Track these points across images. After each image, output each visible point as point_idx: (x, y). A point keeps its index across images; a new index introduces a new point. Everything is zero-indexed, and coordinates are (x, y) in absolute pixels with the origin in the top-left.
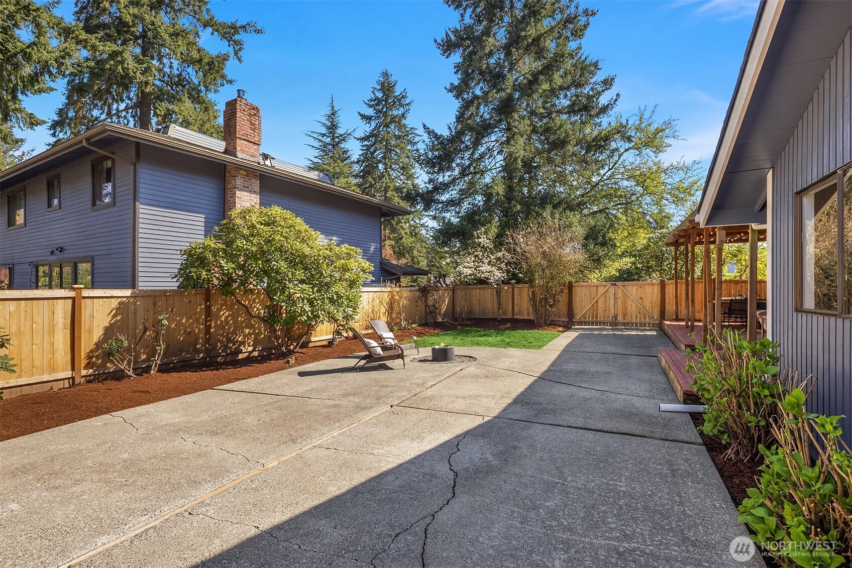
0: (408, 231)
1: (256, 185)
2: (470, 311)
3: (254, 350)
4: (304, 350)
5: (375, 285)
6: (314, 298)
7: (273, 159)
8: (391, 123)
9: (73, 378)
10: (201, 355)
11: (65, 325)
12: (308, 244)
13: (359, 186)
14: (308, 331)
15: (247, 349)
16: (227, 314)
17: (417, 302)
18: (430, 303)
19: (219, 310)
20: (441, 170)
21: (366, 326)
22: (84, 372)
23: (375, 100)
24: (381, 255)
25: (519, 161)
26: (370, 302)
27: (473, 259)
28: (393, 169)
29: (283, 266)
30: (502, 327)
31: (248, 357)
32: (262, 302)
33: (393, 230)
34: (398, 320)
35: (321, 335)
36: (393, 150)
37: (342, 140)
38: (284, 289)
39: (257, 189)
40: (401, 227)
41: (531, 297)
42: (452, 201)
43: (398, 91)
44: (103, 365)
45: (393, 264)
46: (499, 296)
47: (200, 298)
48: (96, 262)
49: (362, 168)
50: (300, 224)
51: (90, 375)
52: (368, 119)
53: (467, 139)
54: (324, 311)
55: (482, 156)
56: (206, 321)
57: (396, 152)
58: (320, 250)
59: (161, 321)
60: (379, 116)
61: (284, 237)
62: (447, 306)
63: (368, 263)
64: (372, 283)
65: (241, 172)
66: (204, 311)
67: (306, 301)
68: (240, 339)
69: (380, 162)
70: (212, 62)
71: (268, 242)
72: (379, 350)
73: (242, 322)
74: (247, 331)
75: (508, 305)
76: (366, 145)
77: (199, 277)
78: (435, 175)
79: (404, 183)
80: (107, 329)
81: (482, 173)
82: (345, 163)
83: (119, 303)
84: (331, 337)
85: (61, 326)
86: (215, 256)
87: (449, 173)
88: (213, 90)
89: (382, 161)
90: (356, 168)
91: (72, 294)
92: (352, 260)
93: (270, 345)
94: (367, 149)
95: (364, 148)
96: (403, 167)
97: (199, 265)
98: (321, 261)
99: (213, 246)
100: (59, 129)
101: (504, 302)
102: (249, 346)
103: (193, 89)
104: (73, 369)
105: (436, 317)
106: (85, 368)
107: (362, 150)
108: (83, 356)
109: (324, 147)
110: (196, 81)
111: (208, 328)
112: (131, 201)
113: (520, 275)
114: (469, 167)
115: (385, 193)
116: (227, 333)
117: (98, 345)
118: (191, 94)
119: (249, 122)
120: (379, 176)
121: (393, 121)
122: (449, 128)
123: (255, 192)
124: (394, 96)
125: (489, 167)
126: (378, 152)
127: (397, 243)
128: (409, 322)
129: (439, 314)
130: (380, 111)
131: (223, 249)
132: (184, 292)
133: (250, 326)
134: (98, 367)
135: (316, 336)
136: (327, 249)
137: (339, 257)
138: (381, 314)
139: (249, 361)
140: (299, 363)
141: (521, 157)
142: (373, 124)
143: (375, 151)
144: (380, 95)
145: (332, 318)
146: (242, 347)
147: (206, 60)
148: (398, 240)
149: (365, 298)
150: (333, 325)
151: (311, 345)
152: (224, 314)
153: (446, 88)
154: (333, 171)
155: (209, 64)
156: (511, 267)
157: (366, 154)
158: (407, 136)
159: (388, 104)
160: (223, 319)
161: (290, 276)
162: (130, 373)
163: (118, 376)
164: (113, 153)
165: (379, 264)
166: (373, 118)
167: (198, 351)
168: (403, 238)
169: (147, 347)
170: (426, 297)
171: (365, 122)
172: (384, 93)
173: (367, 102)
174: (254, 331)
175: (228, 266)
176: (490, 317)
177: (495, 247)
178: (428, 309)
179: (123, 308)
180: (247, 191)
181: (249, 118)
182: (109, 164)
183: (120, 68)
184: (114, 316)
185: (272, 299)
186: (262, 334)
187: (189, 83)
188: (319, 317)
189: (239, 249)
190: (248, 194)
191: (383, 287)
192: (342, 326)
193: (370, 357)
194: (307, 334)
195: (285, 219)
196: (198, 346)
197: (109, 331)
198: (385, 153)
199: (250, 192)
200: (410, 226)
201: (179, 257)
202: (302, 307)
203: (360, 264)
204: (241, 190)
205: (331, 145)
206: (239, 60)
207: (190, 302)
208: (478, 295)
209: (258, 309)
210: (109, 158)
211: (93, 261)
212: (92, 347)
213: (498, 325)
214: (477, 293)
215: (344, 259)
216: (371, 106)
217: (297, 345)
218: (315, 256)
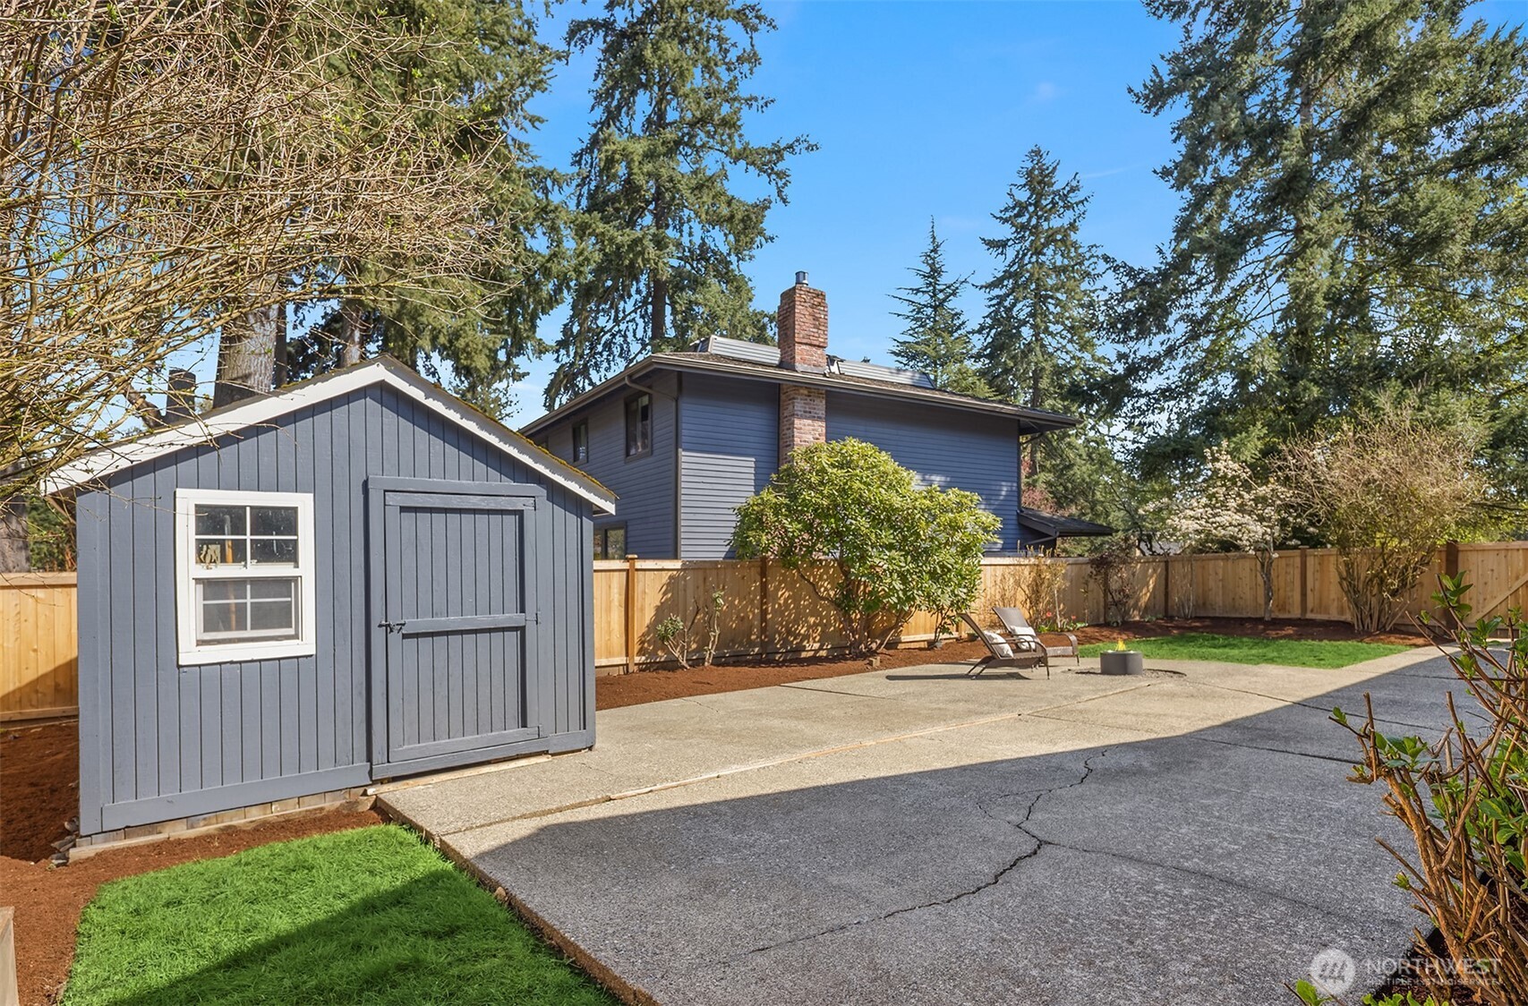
0: (1083, 451)
1: (820, 406)
2: (1204, 604)
3: (821, 648)
4: (891, 652)
5: (1007, 554)
6: (908, 570)
7: (842, 361)
8: (1045, 245)
9: (627, 665)
10: (756, 650)
11: (620, 602)
12: (897, 491)
13: (982, 373)
14: (897, 622)
15: (812, 646)
16: (787, 594)
17: (1087, 583)
18: (1114, 585)
19: (777, 589)
20: (1143, 333)
21: (991, 622)
22: (637, 659)
23: (1014, 208)
24: (1019, 501)
25: (1319, 298)
26: (998, 582)
27: (1204, 500)
28: (1051, 334)
29: (863, 524)
30: (1273, 633)
31: (814, 656)
32: (831, 579)
33: (1051, 453)
34: (1049, 615)
35: (916, 634)
36: (1052, 297)
37: (951, 295)
38: (863, 558)
39: (822, 413)
40: (1069, 444)
41: (1345, 574)
42: (1169, 389)
43: (1060, 181)
44: (654, 653)
45: (1044, 518)
46: (1268, 574)
47: (754, 572)
48: (630, 528)
49: (989, 340)
50: (886, 462)
51: (643, 664)
52: (999, 245)
53: (1199, 265)
54: (923, 591)
55: (1239, 291)
56: (762, 604)
57: (1057, 299)
58: (916, 500)
59: (715, 599)
60: (1023, 236)
61: (865, 483)
62: (1153, 595)
63: (992, 517)
64: (1003, 551)
65: (802, 391)
66: (759, 589)
67: (895, 576)
68: (802, 632)
69: (1024, 323)
70: (747, 216)
71: (843, 492)
72: (1007, 649)
73: (805, 607)
74: (812, 620)
75: (1292, 590)
76: (998, 297)
77: (759, 542)
78: (1131, 344)
79: (1073, 358)
80: (658, 609)
81: (1239, 325)
82: (956, 335)
83: (670, 577)
84: (932, 636)
85: (616, 603)
86: (776, 514)
87: (1162, 337)
88: (747, 258)
89: (1028, 322)
90: (978, 342)
91: (626, 565)
92: (965, 514)
93: (843, 643)
94: (998, 304)
95: (994, 302)
96: (1072, 327)
97: (757, 528)
98: (917, 516)
99: (774, 500)
100: (563, 352)
101: (1282, 584)
102: (815, 642)
103: (719, 262)
104: (627, 655)
105: (1127, 613)
106: (638, 655)
107: (989, 307)
108: (636, 640)
109: (918, 313)
110: (724, 249)
111: (764, 613)
112: (673, 447)
113: (1311, 529)
114: (1207, 318)
115: (1036, 382)
116: (788, 623)
117: (652, 627)
118: (717, 271)
119: (811, 318)
120: (1023, 352)
121: (1051, 239)
122: (1160, 251)
123: (819, 418)
124: (1054, 192)
125: (1254, 314)
126: (1019, 306)
127: (1059, 477)
128: (1070, 619)
129: (1135, 607)
130: (1023, 227)
131: (786, 504)
132: (736, 564)
133: (814, 613)
134: (649, 653)
135: (908, 634)
136: (925, 497)
137: (944, 510)
138: (1018, 603)
139: (815, 660)
140: (884, 665)
141: (1325, 290)
142: (1011, 253)
143: (1014, 305)
144: (1023, 195)
145: (934, 602)
146: (805, 643)
147: (739, 216)
148: (1062, 470)
149: (988, 575)
150: (935, 616)
151: (900, 646)
152: (784, 594)
153: (1155, 172)
154: (934, 354)
155: (746, 220)
156: (1290, 514)
157: (997, 312)
158: (1081, 264)
159: (1041, 210)
160: (782, 602)
161: (874, 540)
162: (684, 663)
163: (672, 665)
164: (650, 387)
165: (1015, 517)
166: (1010, 243)
167: (752, 644)
168: (1073, 465)
169: (697, 634)
170: (1106, 574)
171: (995, 254)
172: (1033, 190)
173: (999, 215)
174: (821, 620)
175: (793, 527)
176: (1249, 615)
177: (1255, 476)
178: (1110, 596)
179: (673, 584)
180: (807, 418)
181: (810, 310)
182: (645, 400)
183: (640, 260)
184: (665, 594)
185: (847, 574)
186: (831, 625)
187: (715, 253)
188: (914, 599)
189: (805, 504)
190: (810, 422)
191: (1020, 556)
192: (949, 617)
193: (992, 660)
194: (896, 626)
195: (864, 457)
196: (753, 637)
197: (661, 611)
198: (1034, 305)
199: (813, 418)
200: (1088, 441)
201: (734, 518)
202: (890, 584)
203: (980, 518)
204: (801, 417)
205: (931, 307)
206: (785, 201)
207: (743, 578)
208: (1220, 571)
209: (827, 589)
210: (645, 393)
211: (627, 526)
212: (645, 630)
213: (1264, 630)
214: (1218, 567)
215: (952, 512)
216: (1006, 221)
217: (881, 644)
218: (909, 509)
